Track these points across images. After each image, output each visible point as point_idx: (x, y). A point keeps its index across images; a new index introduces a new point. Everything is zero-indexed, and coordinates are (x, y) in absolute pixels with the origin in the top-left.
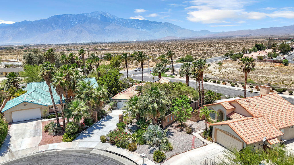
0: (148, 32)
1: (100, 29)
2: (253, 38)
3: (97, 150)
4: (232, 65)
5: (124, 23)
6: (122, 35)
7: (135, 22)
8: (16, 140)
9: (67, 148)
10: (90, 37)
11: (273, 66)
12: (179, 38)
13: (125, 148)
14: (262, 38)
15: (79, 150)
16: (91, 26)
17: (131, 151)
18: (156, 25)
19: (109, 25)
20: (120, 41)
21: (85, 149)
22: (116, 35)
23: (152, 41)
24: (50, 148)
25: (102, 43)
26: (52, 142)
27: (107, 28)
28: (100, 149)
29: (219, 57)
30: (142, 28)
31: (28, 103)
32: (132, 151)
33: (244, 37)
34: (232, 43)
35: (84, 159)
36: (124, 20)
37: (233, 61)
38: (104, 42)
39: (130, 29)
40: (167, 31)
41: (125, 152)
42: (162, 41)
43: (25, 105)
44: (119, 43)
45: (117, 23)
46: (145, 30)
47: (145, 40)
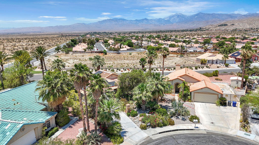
17: (173, 125)
28: (153, 134)
41: (171, 128)
43: (23, 130)
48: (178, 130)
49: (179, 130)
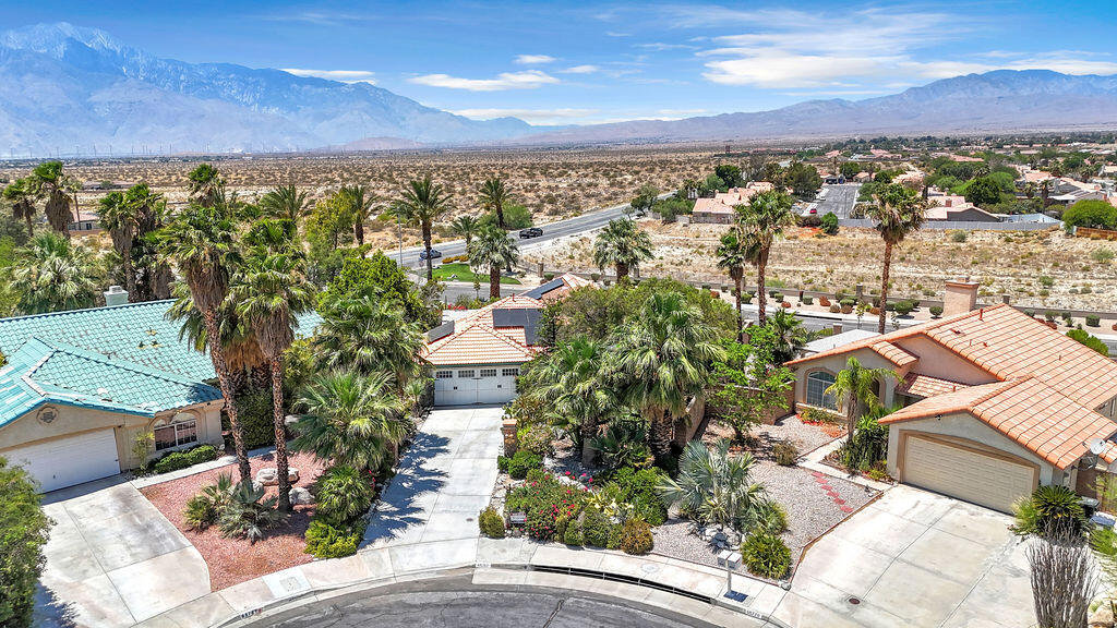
0: (291, 117)
1: (71, 102)
2: (676, 151)
3: (490, 570)
4: (667, 238)
5: (182, 78)
6: (173, 130)
7: (232, 76)
8: (80, 583)
9: (358, 583)
10: (18, 135)
11: (796, 238)
12: (416, 146)
13: (605, 547)
14: (703, 149)
15: (417, 582)
16: (23, 88)
17: (638, 554)
18: (320, 90)
19: (112, 83)
20: (166, 153)
21: (438, 572)
22: (148, 129)
23: (310, 155)
24: (281, 593)
25: (88, 163)
26: (263, 567)
27: (101, 96)
28: (502, 562)
29: (605, 210)
30: (262, 103)
31: (62, 408)
32: (643, 553)
33: (645, 147)
34: (616, 164)
35: (474, 611)
36: (180, 68)
37: (665, 223)
38: (92, 156)
39: (209, 106)
40: (366, 117)
41: (614, 561)
42: (352, 153)
43: (49, 418)
44: (165, 160)
45: (147, 79)
46: (274, 111)
47: (277, 149)
48: (637, 580)
49: (642, 581)
